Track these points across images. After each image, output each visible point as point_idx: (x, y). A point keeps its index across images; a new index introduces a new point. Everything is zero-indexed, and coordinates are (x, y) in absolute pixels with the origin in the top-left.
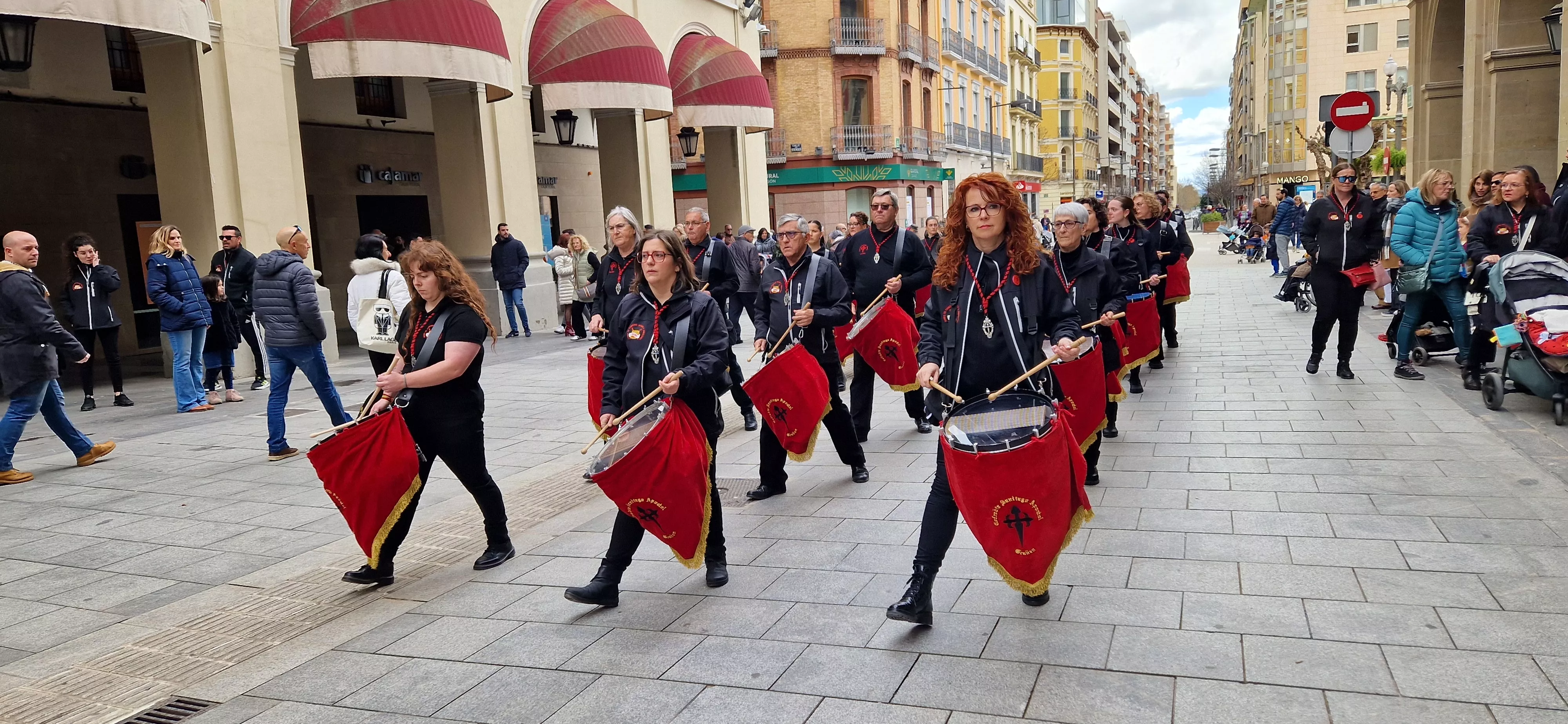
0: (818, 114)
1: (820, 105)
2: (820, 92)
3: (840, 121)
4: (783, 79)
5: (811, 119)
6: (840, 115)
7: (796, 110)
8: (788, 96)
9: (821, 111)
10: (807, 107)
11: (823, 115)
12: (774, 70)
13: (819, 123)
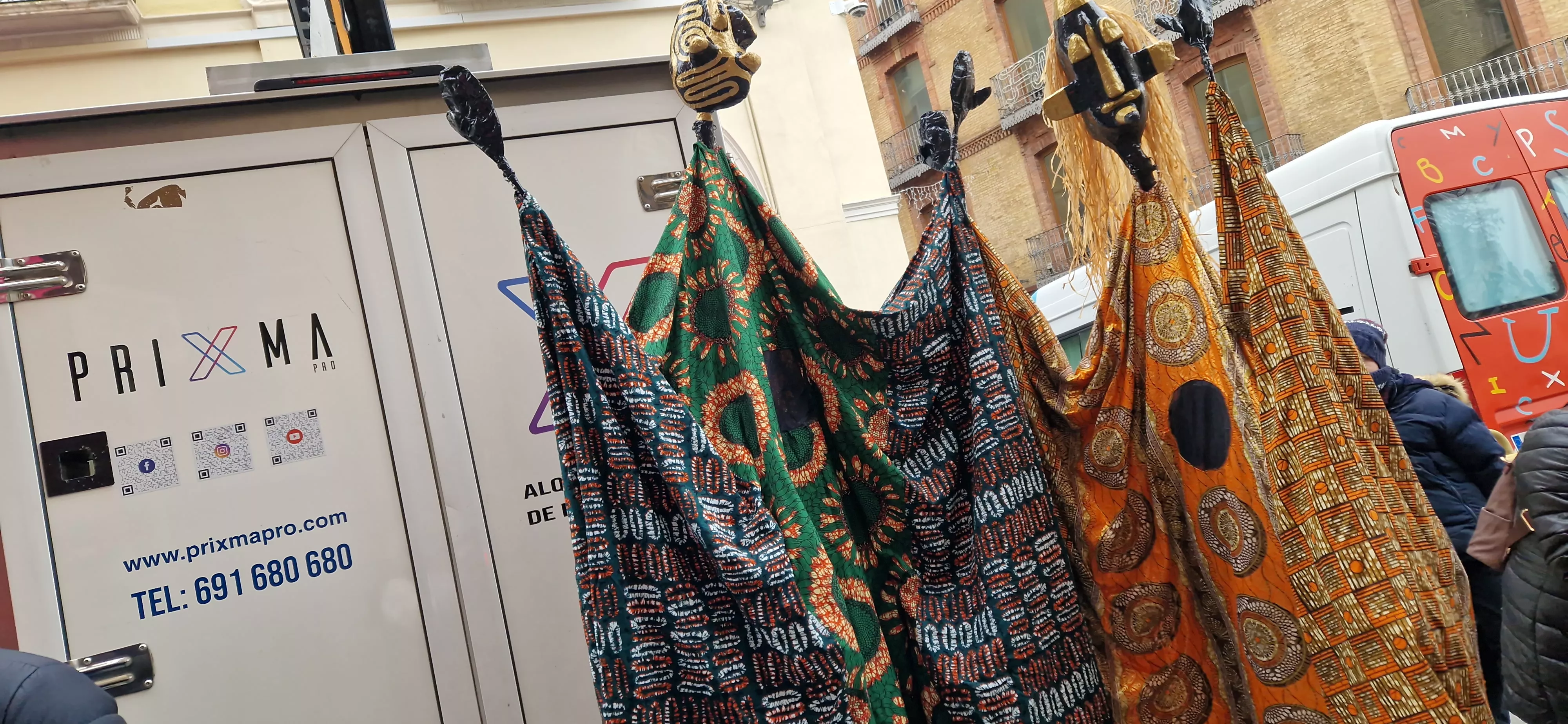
0: (1366, 77)
1: (1366, 59)
2: (1358, 33)
3: (1427, 72)
4: (1275, 39)
5: (1351, 93)
6: (1423, 58)
7: (1314, 88)
8: (1293, 67)
9: (1368, 69)
10: (1338, 73)
11: (1377, 75)
12: (1252, 30)
13: (1372, 95)
